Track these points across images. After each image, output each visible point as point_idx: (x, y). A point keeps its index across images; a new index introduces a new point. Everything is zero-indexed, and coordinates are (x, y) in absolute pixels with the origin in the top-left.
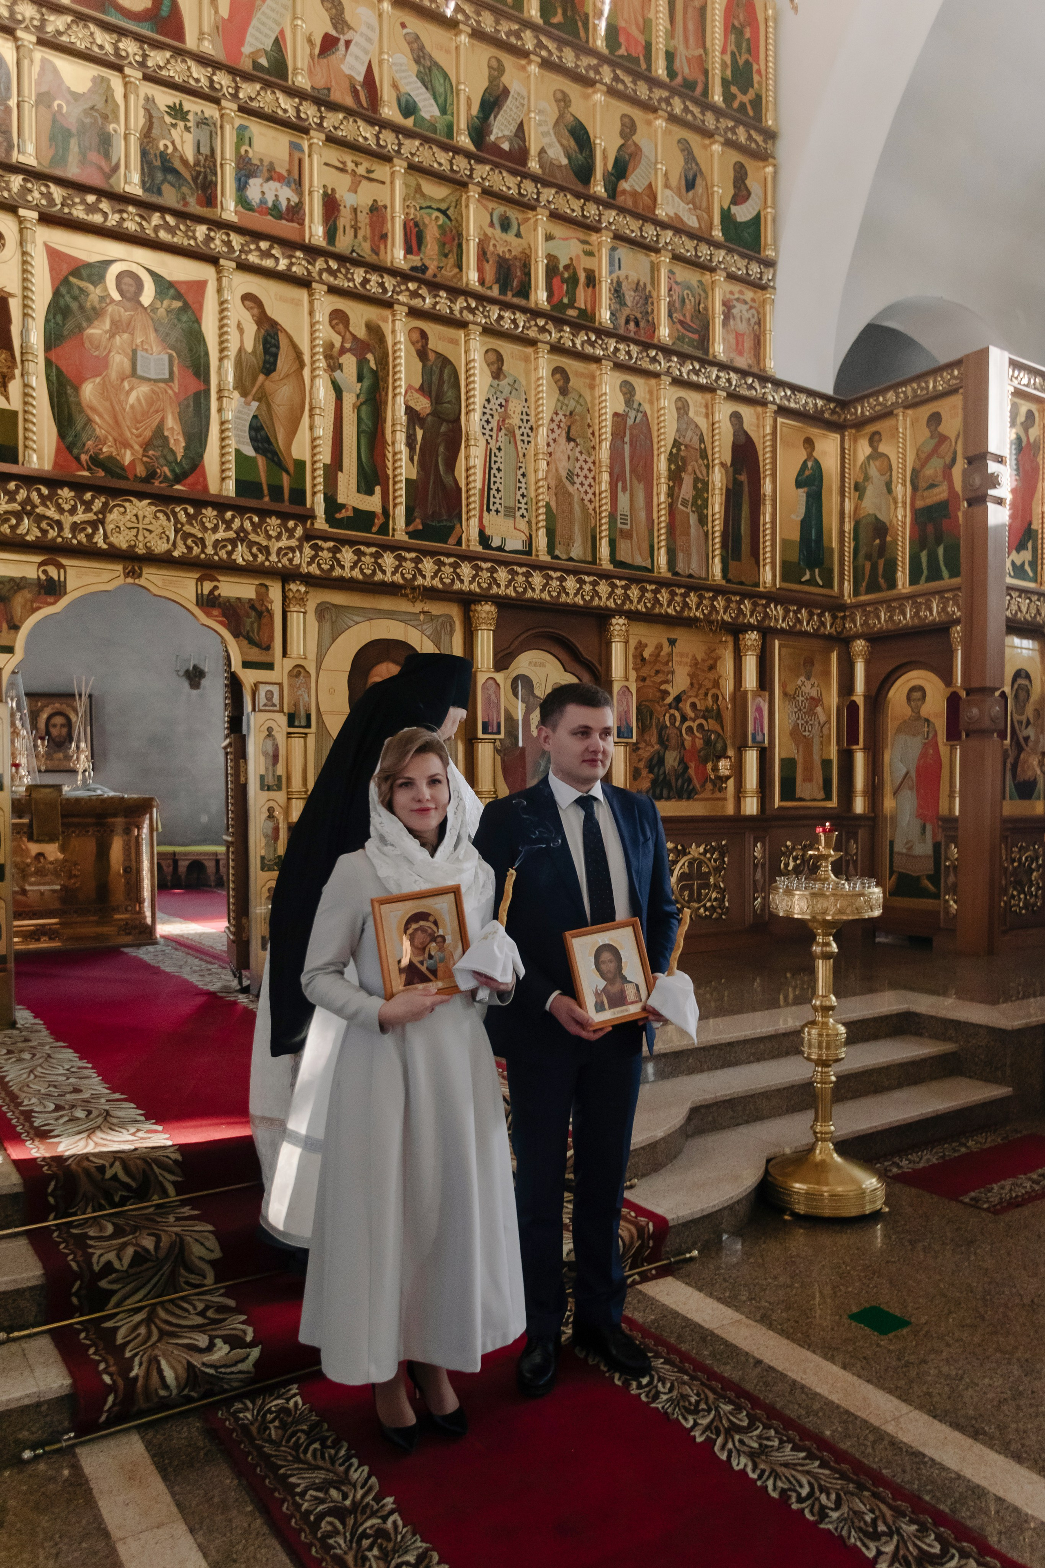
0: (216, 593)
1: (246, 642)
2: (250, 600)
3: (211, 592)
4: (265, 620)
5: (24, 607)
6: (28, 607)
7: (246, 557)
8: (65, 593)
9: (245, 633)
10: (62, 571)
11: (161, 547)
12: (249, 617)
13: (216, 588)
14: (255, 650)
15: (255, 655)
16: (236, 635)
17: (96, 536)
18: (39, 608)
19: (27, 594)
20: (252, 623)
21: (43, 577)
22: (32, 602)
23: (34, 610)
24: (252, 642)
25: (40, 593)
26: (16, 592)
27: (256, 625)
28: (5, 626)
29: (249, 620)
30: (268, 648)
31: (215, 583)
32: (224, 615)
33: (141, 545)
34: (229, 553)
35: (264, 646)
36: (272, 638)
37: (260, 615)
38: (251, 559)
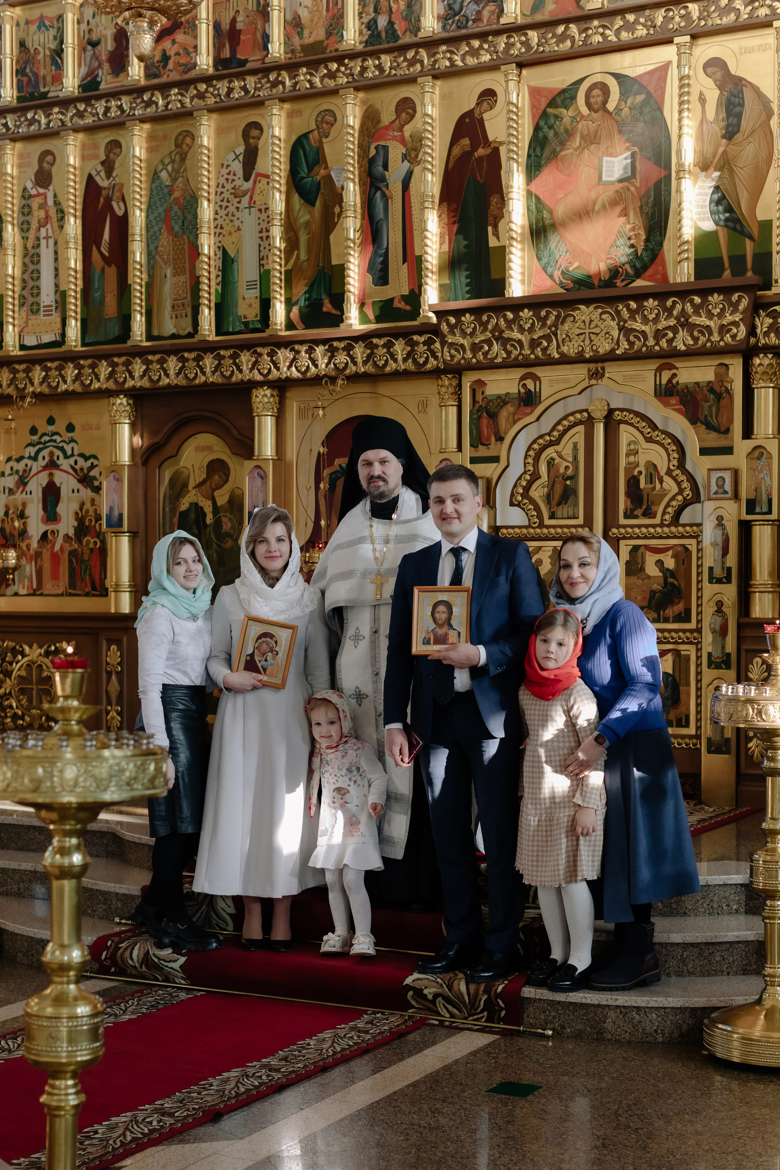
0: (674, 381)
1: (704, 427)
2: (709, 382)
3: (670, 381)
4: (724, 402)
5: (507, 419)
6: (511, 419)
7: (687, 342)
8: (540, 402)
9: (702, 418)
10: (538, 382)
11: (604, 347)
12: (707, 401)
13: (674, 375)
14: (714, 435)
15: (713, 440)
16: (693, 420)
17: (550, 348)
18: (520, 419)
19: (510, 408)
20: (710, 407)
21: (523, 391)
22: (514, 414)
23: (515, 422)
24: (710, 427)
25: (520, 406)
26: (502, 407)
27: (714, 409)
28: (493, 439)
29: (707, 404)
30: (727, 431)
31: (674, 371)
32: (682, 403)
33: (588, 349)
34: (670, 341)
35: (723, 430)
36: (731, 420)
37: (719, 397)
38: (691, 342)
